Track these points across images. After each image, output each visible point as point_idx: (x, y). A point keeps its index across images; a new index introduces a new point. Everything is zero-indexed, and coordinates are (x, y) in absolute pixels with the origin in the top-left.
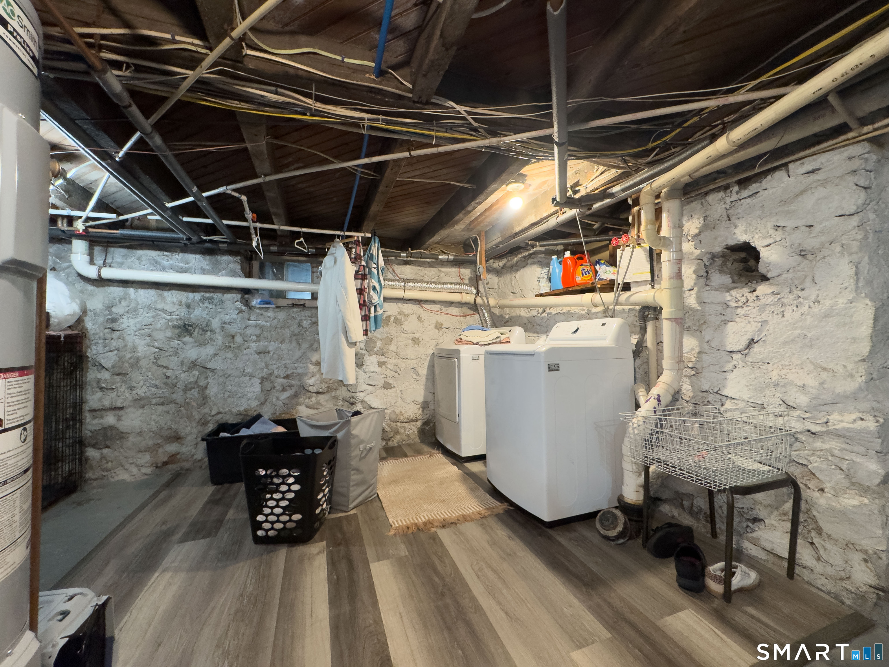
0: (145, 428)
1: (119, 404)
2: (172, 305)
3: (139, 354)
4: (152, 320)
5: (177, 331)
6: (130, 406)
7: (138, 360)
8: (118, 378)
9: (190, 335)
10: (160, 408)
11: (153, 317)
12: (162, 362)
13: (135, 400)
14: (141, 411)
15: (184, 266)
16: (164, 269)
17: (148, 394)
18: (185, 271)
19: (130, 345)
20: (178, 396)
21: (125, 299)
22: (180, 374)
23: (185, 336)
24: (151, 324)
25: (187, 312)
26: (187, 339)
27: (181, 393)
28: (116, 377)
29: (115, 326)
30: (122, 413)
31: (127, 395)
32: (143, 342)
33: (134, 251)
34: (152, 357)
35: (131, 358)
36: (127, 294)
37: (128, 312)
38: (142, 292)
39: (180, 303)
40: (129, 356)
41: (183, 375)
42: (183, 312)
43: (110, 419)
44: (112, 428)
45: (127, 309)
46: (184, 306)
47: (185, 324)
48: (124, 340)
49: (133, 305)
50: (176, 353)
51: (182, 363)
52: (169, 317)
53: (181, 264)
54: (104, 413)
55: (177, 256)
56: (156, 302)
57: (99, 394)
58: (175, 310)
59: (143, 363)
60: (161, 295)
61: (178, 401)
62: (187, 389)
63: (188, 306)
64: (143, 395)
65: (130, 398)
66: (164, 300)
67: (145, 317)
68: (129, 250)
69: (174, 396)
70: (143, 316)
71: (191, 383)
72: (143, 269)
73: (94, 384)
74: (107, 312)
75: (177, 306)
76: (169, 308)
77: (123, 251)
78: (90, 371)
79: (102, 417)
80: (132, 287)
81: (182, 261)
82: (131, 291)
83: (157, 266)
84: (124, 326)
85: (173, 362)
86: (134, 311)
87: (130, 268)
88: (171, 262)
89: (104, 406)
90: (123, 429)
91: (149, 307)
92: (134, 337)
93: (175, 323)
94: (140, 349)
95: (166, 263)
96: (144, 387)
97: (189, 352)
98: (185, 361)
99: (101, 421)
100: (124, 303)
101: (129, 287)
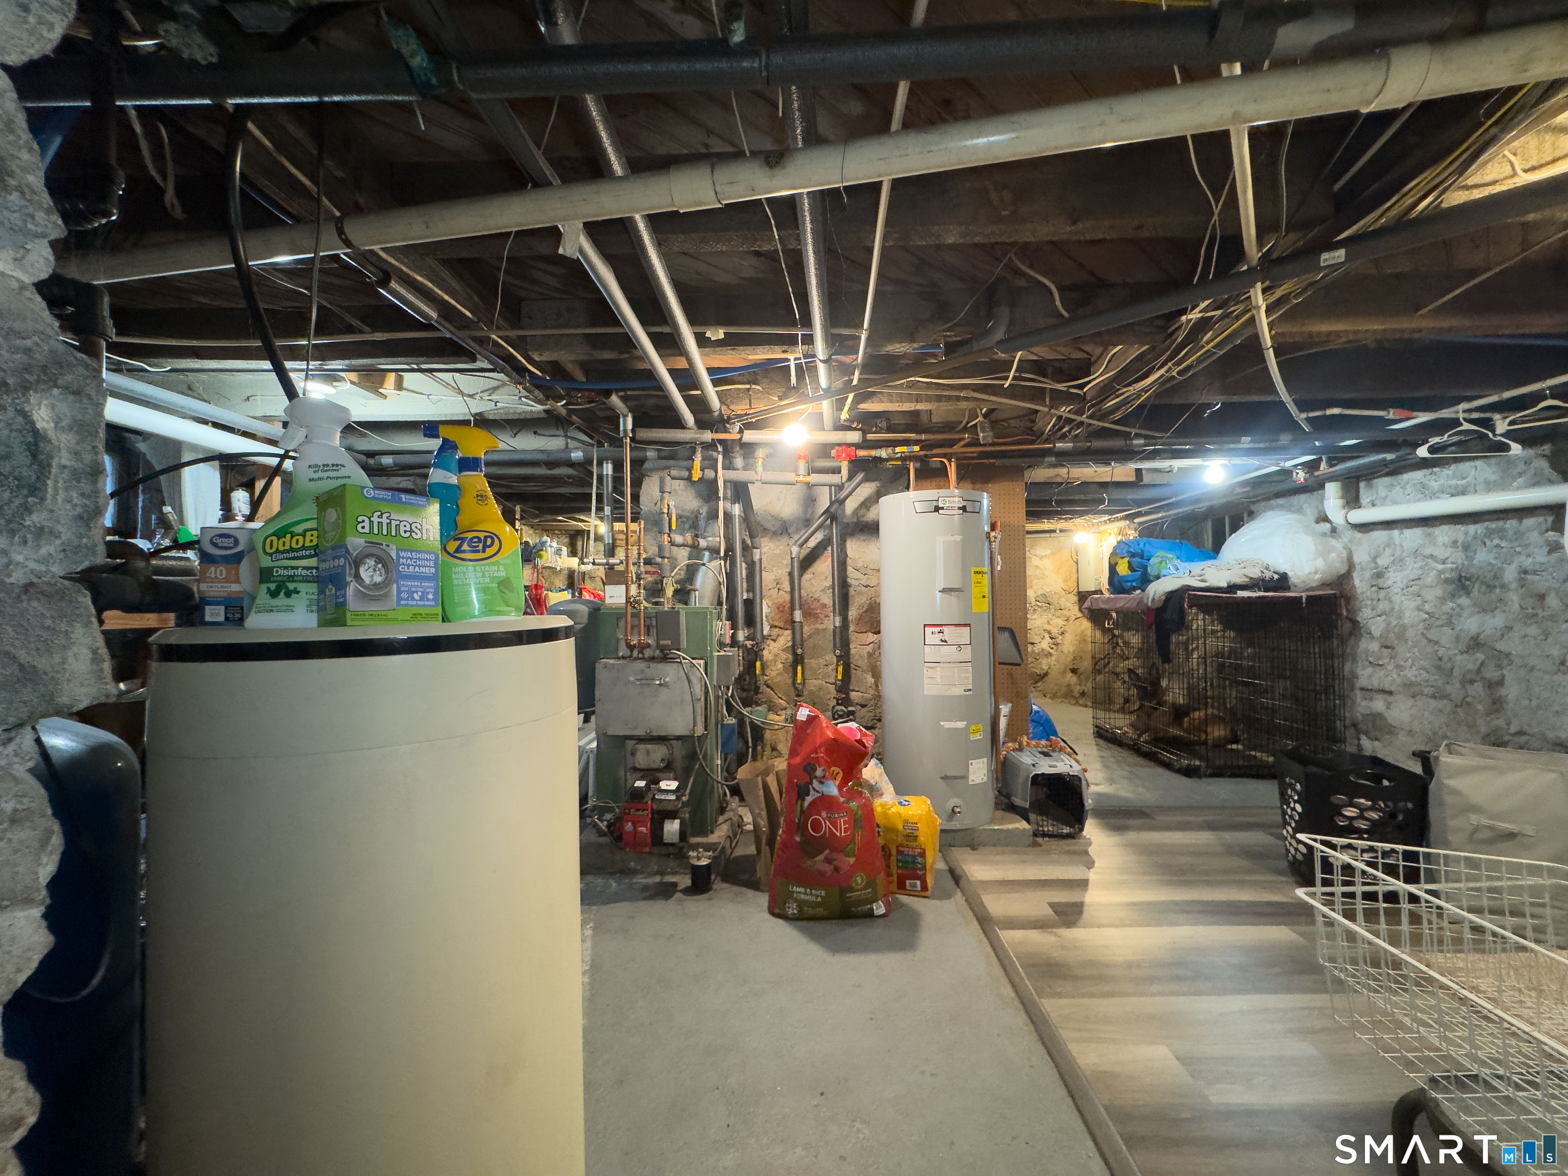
0: (1417, 727)
1: (1387, 687)
2: (1443, 548)
3: (1406, 621)
4: (1420, 572)
5: (1450, 588)
6: (1399, 692)
7: (1404, 627)
8: (1386, 652)
9: (1468, 594)
10: (1433, 703)
11: (1422, 568)
12: (1433, 634)
13: (1405, 685)
14: (1410, 702)
15: (1460, 483)
16: (1433, 495)
17: (1419, 679)
18: (1463, 492)
19: (1397, 608)
20: (1454, 689)
21: (1389, 545)
22: (1456, 654)
23: (1461, 597)
24: (1419, 579)
25: (1464, 557)
26: (1464, 601)
27: (1458, 686)
28: (1384, 650)
29: (1380, 582)
30: (1390, 699)
31: (1395, 676)
32: (1413, 604)
33: (1400, 477)
34: (1421, 626)
35: (1395, 626)
36: (1391, 538)
37: (1393, 563)
38: (1408, 533)
39: (1455, 543)
40: (1394, 623)
41: (1459, 658)
42: (1458, 557)
43: (1378, 705)
44: (1380, 715)
45: (1392, 559)
46: (1460, 549)
47: (1461, 577)
48: (1390, 601)
49: (1398, 553)
50: (1450, 623)
51: (1458, 638)
52: (1441, 567)
53: (1454, 482)
54: (1376, 696)
55: (1448, 472)
56: (1423, 546)
57: (1369, 670)
58: (1447, 555)
59: (1410, 633)
60: (1429, 534)
61: (1453, 697)
62: (1467, 682)
63: (1466, 548)
64: (1413, 679)
65: (1399, 680)
66: (1433, 542)
67: (1412, 568)
68: (1393, 477)
69: (1449, 688)
70: (1410, 568)
71: (1469, 671)
72: (1408, 501)
73: (1364, 656)
74: (1373, 565)
75: (1450, 550)
76: (1441, 553)
77: (1387, 480)
78: (1363, 639)
79: (1371, 699)
80: (1396, 528)
81: (1454, 477)
82: (1396, 532)
83: (1426, 493)
84: (1390, 582)
85: (1445, 636)
86: (1399, 562)
87: (1395, 502)
88: (1442, 482)
89: (1372, 685)
90: (1391, 721)
91: (1416, 553)
92: (1403, 598)
93: (1448, 575)
94: (1407, 614)
95: (1435, 485)
96: (1414, 668)
97: (1469, 620)
98: (1463, 635)
99: (1370, 704)
100: (1388, 552)
101: (1393, 529)
